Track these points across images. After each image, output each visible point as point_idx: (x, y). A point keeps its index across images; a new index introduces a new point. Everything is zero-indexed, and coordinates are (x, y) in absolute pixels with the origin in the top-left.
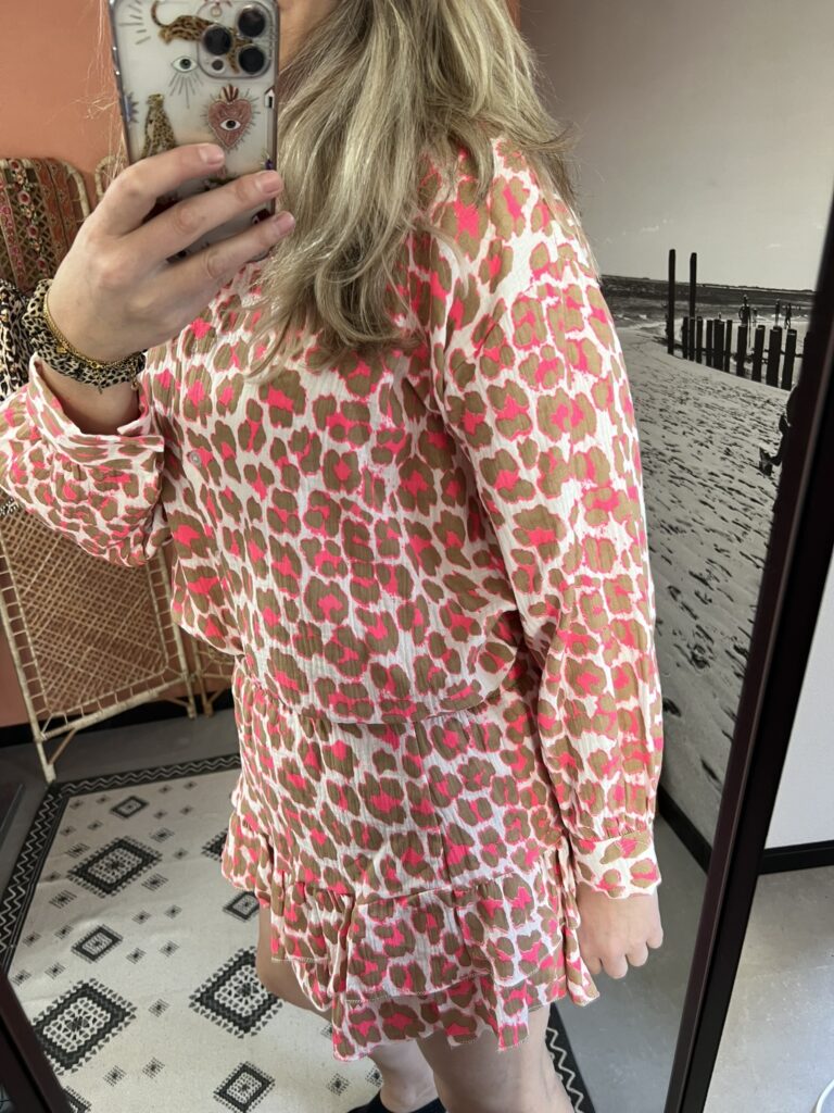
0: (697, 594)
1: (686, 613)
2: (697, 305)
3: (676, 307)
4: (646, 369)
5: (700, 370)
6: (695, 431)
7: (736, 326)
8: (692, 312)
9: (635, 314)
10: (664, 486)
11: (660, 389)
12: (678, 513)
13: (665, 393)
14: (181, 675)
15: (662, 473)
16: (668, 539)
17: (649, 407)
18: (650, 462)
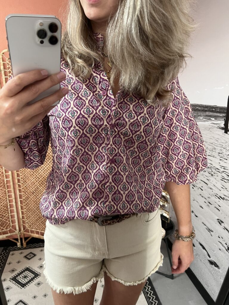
4: (213, 138)
10: (218, 181)
11: (219, 145)
12: (226, 193)
13: (222, 147)
14: (16, 231)
15: (217, 176)
16: (219, 201)
17: (213, 151)
18: (212, 171)
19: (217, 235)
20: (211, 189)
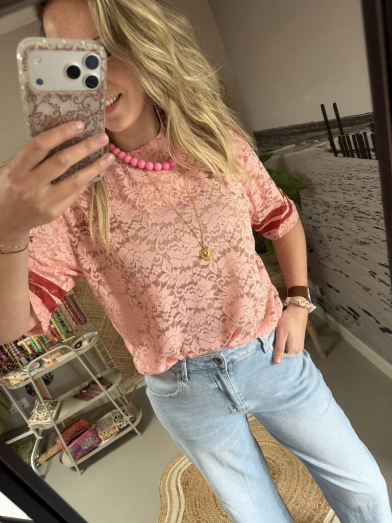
0: (386, 274)
1: (382, 283)
2: (343, 129)
3: (332, 132)
4: (325, 167)
5: (355, 161)
6: (361, 193)
7: (369, 134)
8: (342, 133)
9: (312, 141)
10: (352, 222)
11: (335, 175)
12: (365, 235)
13: (339, 176)
15: (349, 216)
16: (362, 248)
17: (332, 184)
18: (341, 211)
19: (376, 293)
20: (348, 235)
